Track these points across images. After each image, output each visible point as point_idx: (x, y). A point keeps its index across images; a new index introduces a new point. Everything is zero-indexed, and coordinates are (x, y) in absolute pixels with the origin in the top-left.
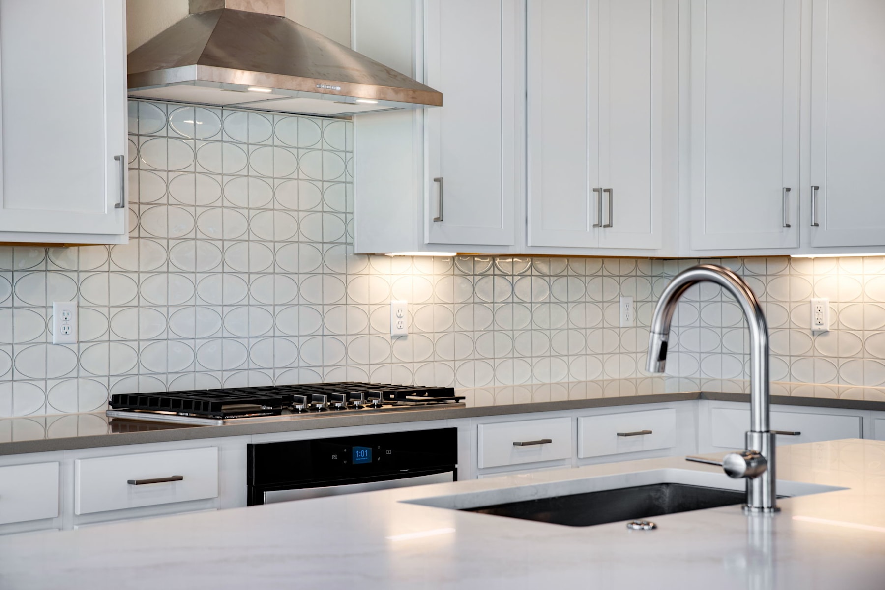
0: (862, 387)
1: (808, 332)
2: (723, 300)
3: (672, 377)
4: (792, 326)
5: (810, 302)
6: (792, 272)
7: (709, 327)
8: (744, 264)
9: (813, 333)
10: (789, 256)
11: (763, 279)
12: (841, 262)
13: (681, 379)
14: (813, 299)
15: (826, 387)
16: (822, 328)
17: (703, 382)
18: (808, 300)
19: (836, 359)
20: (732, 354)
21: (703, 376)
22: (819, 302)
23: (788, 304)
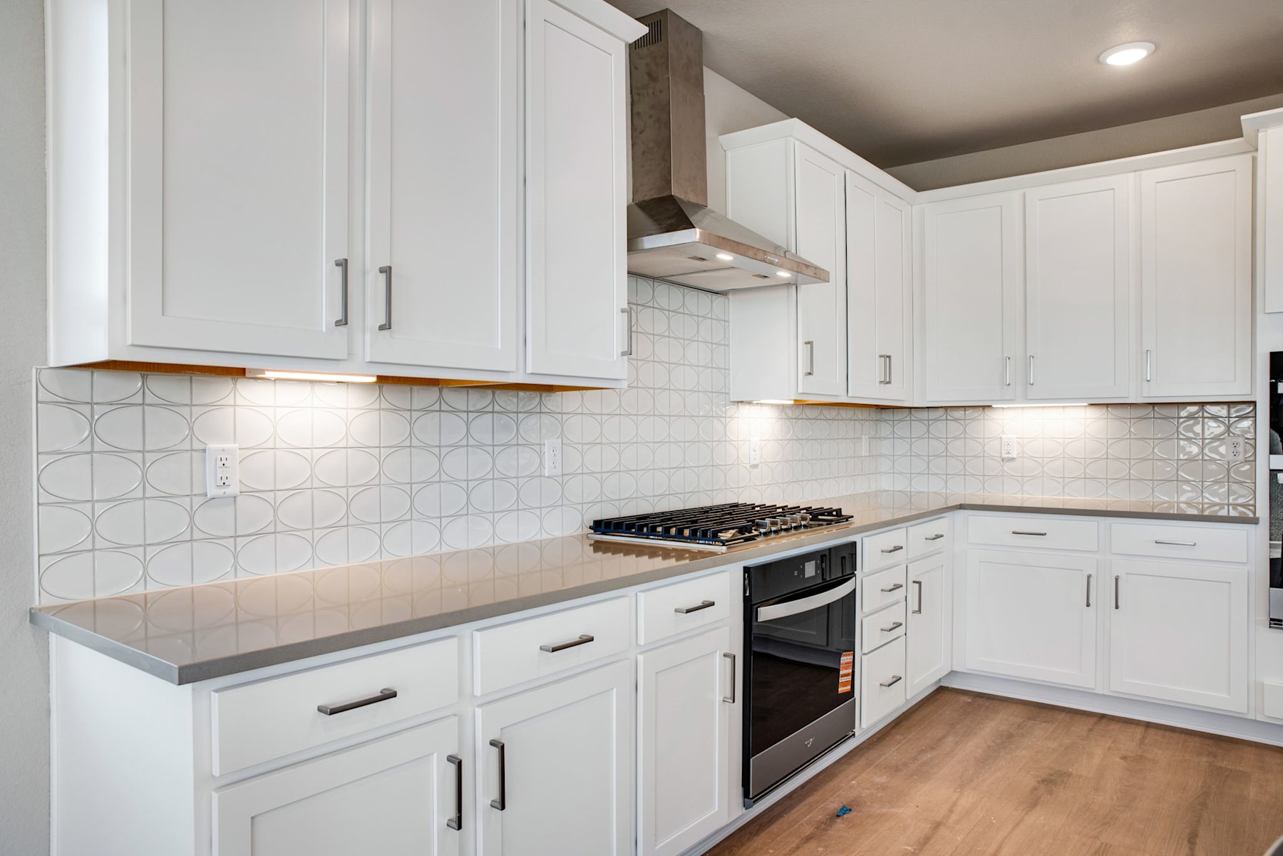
1: (1000, 459)
3: (888, 491)
4: (986, 455)
5: (1001, 438)
6: (986, 417)
7: (918, 456)
8: (946, 411)
9: (1003, 460)
10: (991, 406)
11: (962, 422)
12: (1025, 411)
14: (1003, 436)
15: (1015, 498)
16: (1010, 456)
18: (999, 437)
19: (1021, 478)
21: (913, 490)
22: (1008, 438)
23: (982, 440)
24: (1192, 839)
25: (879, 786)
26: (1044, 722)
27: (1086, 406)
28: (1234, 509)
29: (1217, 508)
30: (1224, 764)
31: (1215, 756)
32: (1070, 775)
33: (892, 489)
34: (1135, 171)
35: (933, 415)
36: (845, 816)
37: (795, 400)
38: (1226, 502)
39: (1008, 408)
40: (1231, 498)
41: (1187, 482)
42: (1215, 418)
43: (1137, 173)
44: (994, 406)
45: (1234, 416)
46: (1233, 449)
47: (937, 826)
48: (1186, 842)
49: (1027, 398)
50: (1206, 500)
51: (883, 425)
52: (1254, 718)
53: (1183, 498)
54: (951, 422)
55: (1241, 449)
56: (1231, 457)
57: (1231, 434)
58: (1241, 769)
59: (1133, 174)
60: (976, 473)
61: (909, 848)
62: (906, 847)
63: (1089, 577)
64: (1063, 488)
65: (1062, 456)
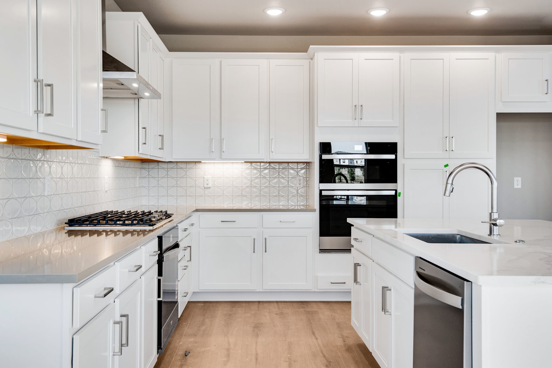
0: (223, 205)
1: (203, 188)
2: (168, 177)
3: (146, 205)
4: (196, 186)
5: (204, 177)
6: (197, 167)
7: (162, 187)
8: (177, 164)
9: (205, 188)
10: (201, 162)
11: (185, 169)
13: (150, 206)
16: (208, 186)
17: (159, 206)
18: (203, 177)
19: (213, 197)
20: (172, 196)
21: (159, 204)
22: (207, 177)
23: (195, 178)
24: (313, 333)
25: (193, 342)
26: (239, 307)
27: (243, 162)
28: (300, 207)
29: (293, 207)
30: (309, 310)
31: (305, 308)
32: (262, 323)
33: (148, 204)
34: (267, 59)
35: (170, 165)
36: (189, 355)
37: (124, 157)
38: (297, 204)
39: (208, 163)
40: (298, 203)
41: (283, 196)
42: (293, 169)
43: (268, 60)
44: (202, 162)
45: (299, 168)
46: (299, 182)
47: (228, 350)
48: (312, 335)
49: (221, 158)
50: (289, 204)
51: (143, 171)
52: (314, 291)
53: (281, 204)
54: (179, 169)
55: (302, 182)
56: (298, 185)
57: (298, 176)
58: (314, 310)
59: (266, 60)
60: (191, 195)
61: (224, 359)
62: (223, 359)
63: (254, 239)
64: (233, 201)
65: (232, 186)
